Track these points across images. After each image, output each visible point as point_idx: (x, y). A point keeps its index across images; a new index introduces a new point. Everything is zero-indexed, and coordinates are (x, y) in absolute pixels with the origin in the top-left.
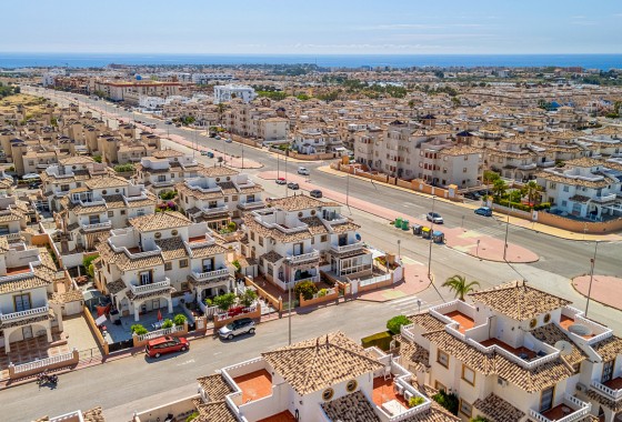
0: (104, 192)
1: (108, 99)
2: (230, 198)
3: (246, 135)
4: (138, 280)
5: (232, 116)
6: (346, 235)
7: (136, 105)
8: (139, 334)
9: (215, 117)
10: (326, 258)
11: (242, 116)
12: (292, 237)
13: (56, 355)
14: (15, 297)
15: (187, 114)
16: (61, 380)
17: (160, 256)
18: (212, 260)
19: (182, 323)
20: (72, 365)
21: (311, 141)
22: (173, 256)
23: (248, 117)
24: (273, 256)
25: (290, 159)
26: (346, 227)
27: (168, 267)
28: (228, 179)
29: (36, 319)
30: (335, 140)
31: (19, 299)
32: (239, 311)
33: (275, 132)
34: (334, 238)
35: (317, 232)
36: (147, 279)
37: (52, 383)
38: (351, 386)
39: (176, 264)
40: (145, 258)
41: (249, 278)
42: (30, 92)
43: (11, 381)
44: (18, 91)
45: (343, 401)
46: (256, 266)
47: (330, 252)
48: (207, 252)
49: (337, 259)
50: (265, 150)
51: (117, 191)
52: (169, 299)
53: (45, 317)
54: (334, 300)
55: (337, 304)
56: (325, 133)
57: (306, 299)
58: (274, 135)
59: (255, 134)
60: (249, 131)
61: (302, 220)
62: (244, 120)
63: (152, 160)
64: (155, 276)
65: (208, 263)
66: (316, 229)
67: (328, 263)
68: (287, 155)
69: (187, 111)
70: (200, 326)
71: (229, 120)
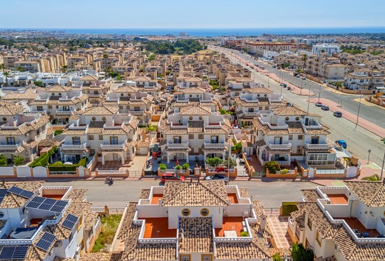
0: (191, 96)
1: (249, 53)
2: (264, 108)
3: (317, 75)
4: (173, 141)
5: (310, 63)
6: (318, 138)
7: (262, 56)
8: (162, 169)
9: (302, 63)
10: (300, 151)
11: (316, 63)
12: (274, 132)
13: (122, 171)
14: (111, 137)
15: (286, 62)
16: (115, 183)
17: (187, 129)
18: (217, 137)
19: (186, 169)
20: (125, 177)
21: (358, 81)
22: (196, 131)
23: (320, 63)
24: (262, 143)
25: (338, 92)
26: (318, 131)
27: (191, 137)
28: (266, 95)
29: (116, 150)
30: (378, 81)
31: (112, 139)
32: (222, 169)
33: (336, 74)
34: (308, 138)
35: (296, 132)
36: (178, 141)
37: (111, 183)
38: (205, 212)
39: (196, 136)
40: (177, 129)
41: (244, 154)
42: (211, 48)
43: (96, 177)
44: (206, 48)
45: (196, 220)
46: (252, 148)
47: (303, 147)
48: (214, 132)
49: (307, 152)
50: (325, 85)
51: (198, 96)
52: (187, 155)
53: (121, 150)
54: (293, 178)
55: (294, 181)
56: (370, 75)
57: (270, 173)
58: (335, 76)
59: (322, 74)
60: (319, 73)
61: (287, 123)
62: (317, 65)
63: (234, 83)
64: (182, 140)
65: (215, 138)
66: (295, 130)
67: (301, 155)
68: (337, 89)
69: (287, 60)
70: (197, 173)
71: (308, 65)
